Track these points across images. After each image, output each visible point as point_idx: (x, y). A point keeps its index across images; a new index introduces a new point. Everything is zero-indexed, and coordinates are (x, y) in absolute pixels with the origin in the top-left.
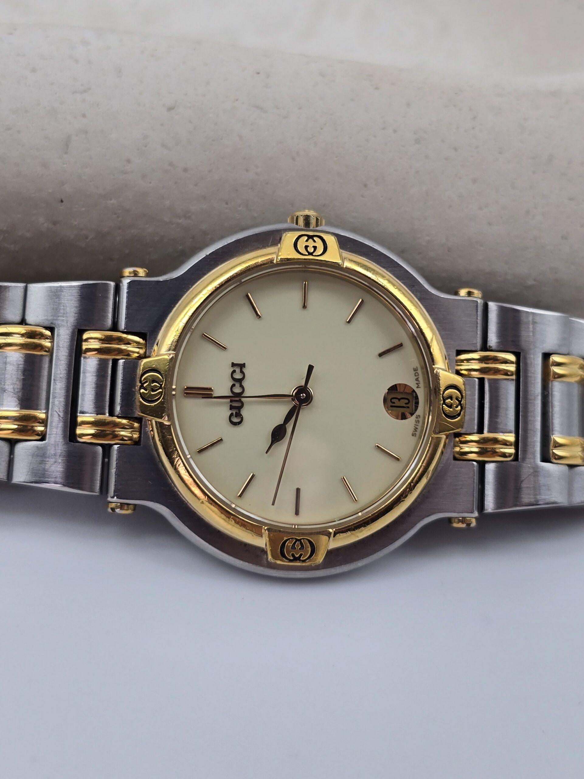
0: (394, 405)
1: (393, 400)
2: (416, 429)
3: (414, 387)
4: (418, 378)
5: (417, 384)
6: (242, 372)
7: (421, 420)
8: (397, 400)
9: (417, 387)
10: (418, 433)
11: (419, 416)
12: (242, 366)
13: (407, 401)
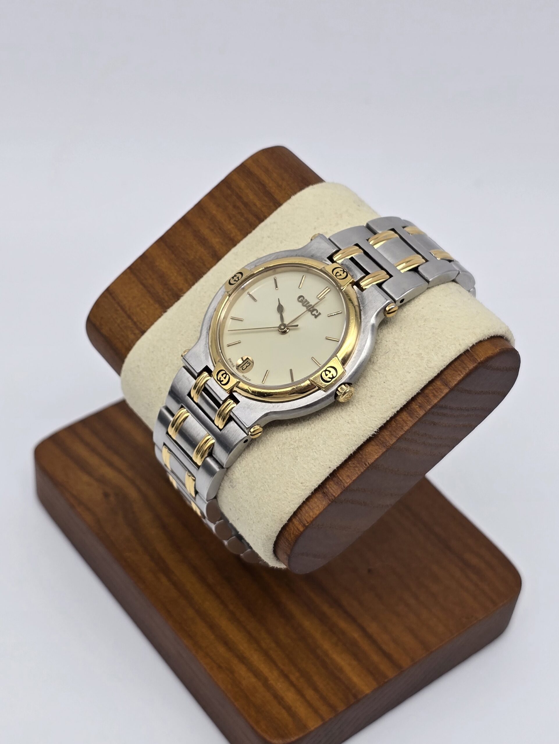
0: (247, 363)
1: (249, 364)
2: (231, 362)
3: (245, 374)
4: (246, 378)
5: (245, 376)
6: (314, 315)
7: (232, 366)
8: (247, 365)
9: (243, 375)
10: (229, 361)
11: (233, 367)
12: (316, 317)
13: (243, 369)
